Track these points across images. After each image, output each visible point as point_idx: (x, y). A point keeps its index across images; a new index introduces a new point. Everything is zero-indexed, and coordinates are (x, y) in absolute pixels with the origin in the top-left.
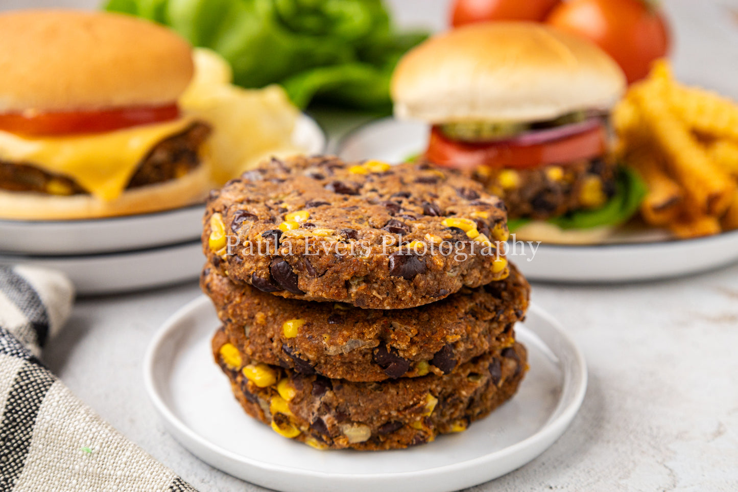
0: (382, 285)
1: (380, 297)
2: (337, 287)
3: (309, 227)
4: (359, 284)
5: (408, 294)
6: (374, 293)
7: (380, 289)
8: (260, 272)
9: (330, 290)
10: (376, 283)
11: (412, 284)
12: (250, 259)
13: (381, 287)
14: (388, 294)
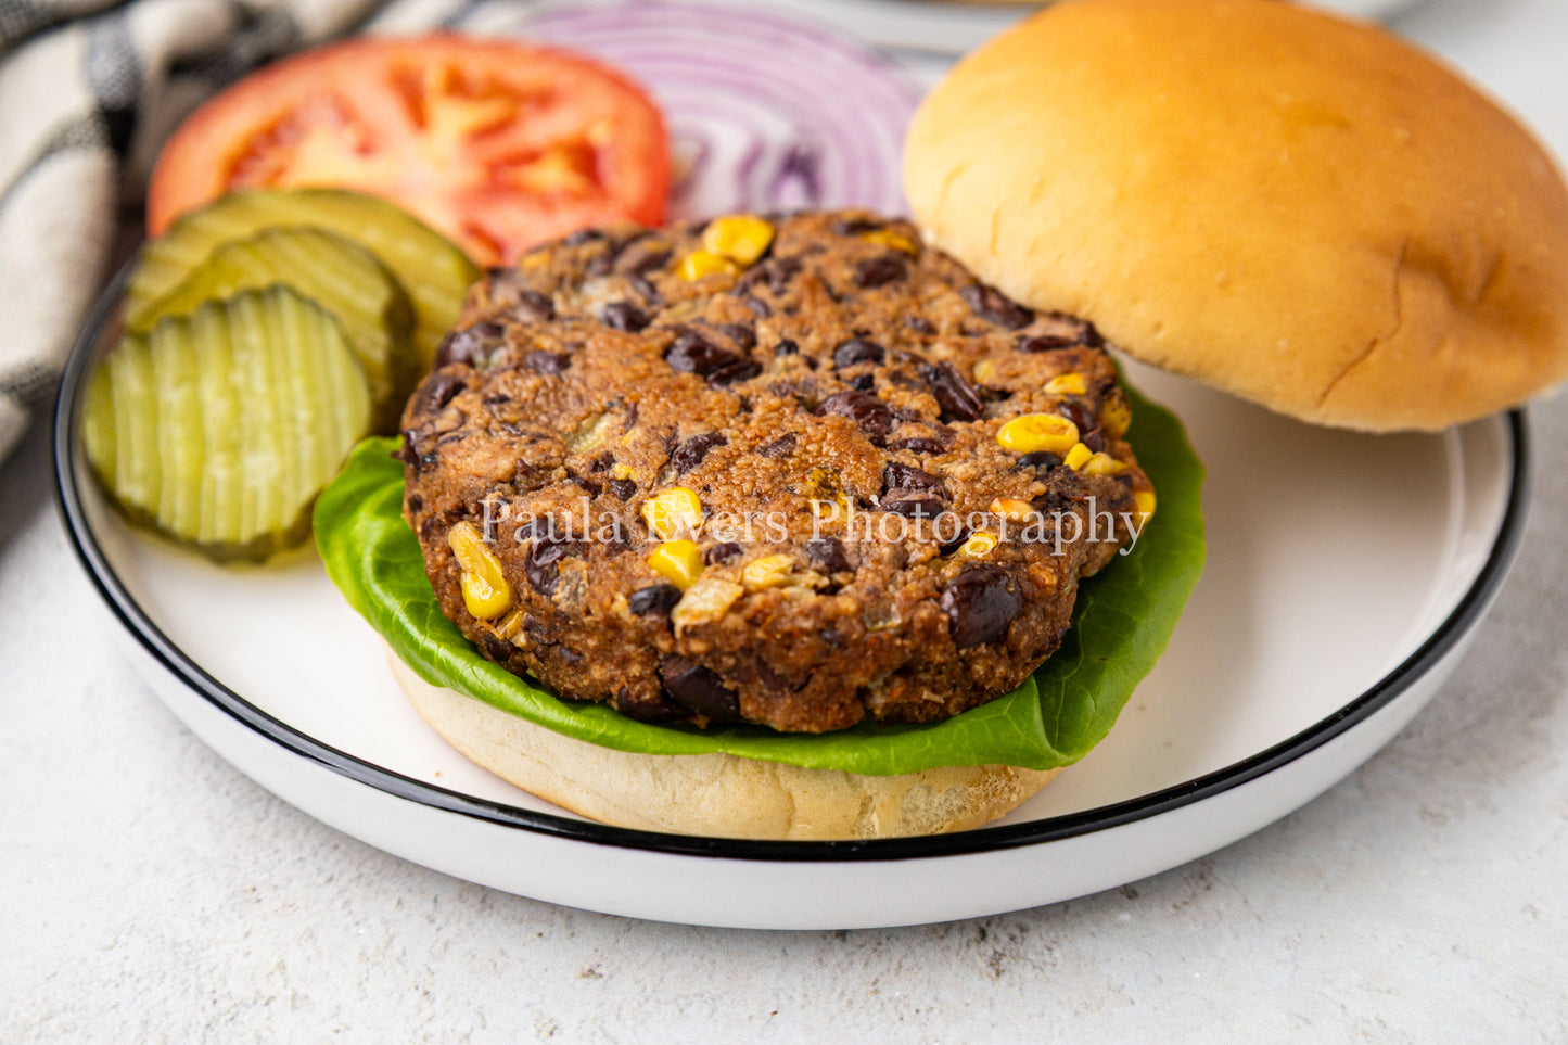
0: (940, 672)
1: (939, 699)
2: (842, 705)
3: (728, 560)
4: (887, 683)
5: (998, 675)
6: (926, 695)
7: (935, 682)
8: (638, 687)
9: (826, 716)
10: (926, 670)
11: (1004, 650)
12: (602, 658)
13: (937, 678)
14: (954, 687)
